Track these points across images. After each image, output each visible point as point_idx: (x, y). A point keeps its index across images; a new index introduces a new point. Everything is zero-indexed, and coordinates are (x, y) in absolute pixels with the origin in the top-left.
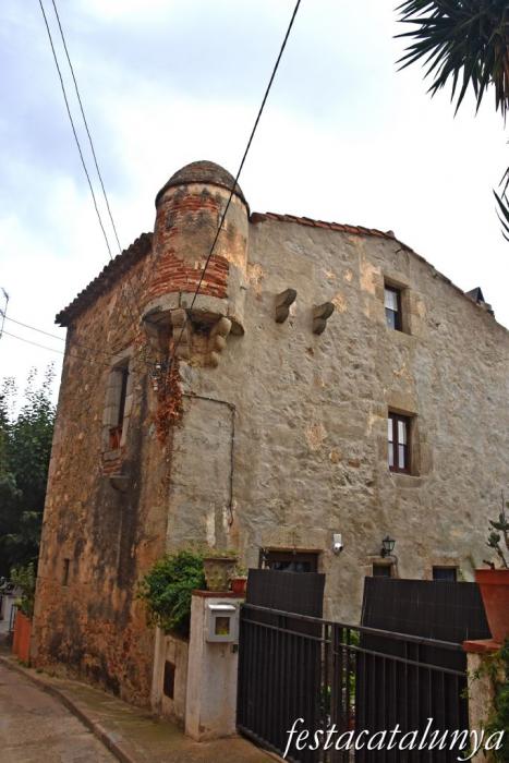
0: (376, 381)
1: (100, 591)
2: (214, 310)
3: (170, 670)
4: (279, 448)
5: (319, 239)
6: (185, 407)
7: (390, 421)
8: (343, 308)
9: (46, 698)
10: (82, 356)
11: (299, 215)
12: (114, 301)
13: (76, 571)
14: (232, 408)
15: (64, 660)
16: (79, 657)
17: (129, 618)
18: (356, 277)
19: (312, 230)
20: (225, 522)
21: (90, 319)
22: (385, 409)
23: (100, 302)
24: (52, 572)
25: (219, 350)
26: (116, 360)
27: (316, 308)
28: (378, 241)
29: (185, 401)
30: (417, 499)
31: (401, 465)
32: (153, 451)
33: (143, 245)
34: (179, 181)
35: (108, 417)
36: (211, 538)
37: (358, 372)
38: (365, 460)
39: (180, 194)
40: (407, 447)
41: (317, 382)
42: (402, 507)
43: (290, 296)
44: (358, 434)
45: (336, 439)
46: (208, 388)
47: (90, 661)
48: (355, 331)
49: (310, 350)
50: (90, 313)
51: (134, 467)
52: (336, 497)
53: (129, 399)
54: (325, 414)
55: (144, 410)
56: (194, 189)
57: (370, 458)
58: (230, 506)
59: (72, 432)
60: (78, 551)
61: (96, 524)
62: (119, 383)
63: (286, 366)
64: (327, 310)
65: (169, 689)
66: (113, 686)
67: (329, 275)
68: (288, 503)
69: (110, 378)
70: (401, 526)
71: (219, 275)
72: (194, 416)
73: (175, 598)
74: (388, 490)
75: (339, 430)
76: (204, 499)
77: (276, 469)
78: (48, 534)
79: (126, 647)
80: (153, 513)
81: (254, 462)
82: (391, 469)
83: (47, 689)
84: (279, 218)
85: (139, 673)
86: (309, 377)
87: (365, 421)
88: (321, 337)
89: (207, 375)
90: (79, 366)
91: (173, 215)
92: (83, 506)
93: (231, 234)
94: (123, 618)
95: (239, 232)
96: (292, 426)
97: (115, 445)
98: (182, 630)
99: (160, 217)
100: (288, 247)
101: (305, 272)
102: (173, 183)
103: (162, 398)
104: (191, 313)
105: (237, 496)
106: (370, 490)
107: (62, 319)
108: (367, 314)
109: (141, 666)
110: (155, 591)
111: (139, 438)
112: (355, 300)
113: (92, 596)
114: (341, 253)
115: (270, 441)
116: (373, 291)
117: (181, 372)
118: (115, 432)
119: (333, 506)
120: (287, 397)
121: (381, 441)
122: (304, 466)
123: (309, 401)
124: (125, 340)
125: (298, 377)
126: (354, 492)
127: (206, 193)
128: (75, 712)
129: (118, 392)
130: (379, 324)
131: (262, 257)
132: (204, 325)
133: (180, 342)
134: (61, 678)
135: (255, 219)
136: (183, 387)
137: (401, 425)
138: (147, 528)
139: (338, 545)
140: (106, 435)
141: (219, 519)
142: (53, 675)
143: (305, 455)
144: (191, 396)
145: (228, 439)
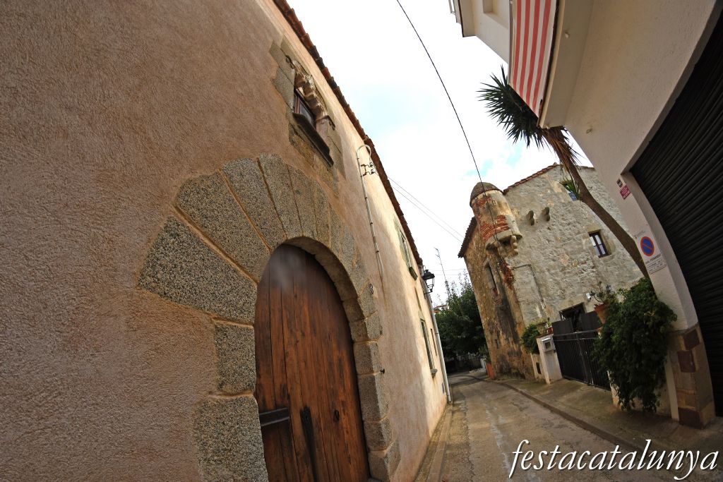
0: (578, 225)
1: (509, 347)
2: (507, 235)
3: (538, 365)
4: (553, 271)
5: (530, 184)
6: (513, 274)
7: (592, 238)
8: (553, 204)
9: (502, 387)
10: (473, 265)
11: (519, 180)
12: (474, 243)
13: (500, 343)
14: (529, 265)
15: (505, 373)
16: (510, 372)
17: (521, 353)
18: (552, 189)
19: (527, 183)
20: (543, 308)
21: (470, 253)
22: (587, 235)
23: (470, 245)
24: (492, 345)
25: (516, 247)
26: (485, 264)
27: (543, 211)
28: (552, 171)
29: (512, 272)
30: (615, 264)
31: (604, 253)
32: (509, 293)
33: (474, 222)
34: (474, 196)
35: (490, 285)
36: (540, 315)
37: (570, 226)
38: (588, 259)
39: (476, 201)
40: (603, 244)
41: (556, 239)
42: (609, 270)
43: (531, 214)
44: (581, 250)
45: (573, 257)
46: (519, 263)
47: (514, 371)
48: (562, 210)
49: (549, 228)
50: (468, 250)
51: (505, 301)
52: (582, 279)
53: (494, 277)
54: (565, 249)
55: (501, 279)
56: (480, 196)
57: (589, 257)
58: (542, 301)
59: (481, 295)
60: (498, 335)
61: (501, 324)
62: (489, 272)
63: (543, 240)
64: (547, 211)
65: (539, 372)
66: (523, 376)
67: (541, 195)
68: (564, 290)
69: (485, 272)
70: (612, 278)
71: (503, 222)
72: (517, 275)
73: (532, 341)
74: (601, 266)
75: (573, 253)
76: (532, 303)
77: (555, 280)
78: (487, 333)
79: (523, 362)
80: (517, 315)
81: (545, 281)
82: (600, 257)
83: (502, 384)
84: (513, 187)
85: (530, 370)
86: (552, 239)
87: (581, 244)
88: (550, 221)
89: (516, 258)
90: (473, 269)
91: (478, 209)
92: (494, 319)
93: (500, 205)
94: (519, 354)
95: (502, 202)
96: (554, 260)
97: (497, 295)
98: (536, 351)
99: (474, 211)
100: (522, 194)
101: (533, 200)
102: (472, 198)
103: (505, 273)
104: (500, 241)
105: (544, 296)
106: (594, 270)
107: (461, 255)
108: (563, 201)
109: (529, 367)
110: (526, 341)
111: (503, 290)
112: (556, 199)
113: (508, 349)
114: (541, 184)
115: (549, 270)
116: (561, 191)
117: (507, 262)
118: (495, 290)
119: (582, 284)
120: (548, 251)
121: (591, 248)
122: (565, 273)
123: (557, 248)
124: (484, 256)
125: (549, 241)
126: (588, 274)
127: (485, 196)
128: (511, 388)
129: (490, 275)
130: (569, 202)
131: (515, 205)
132: (507, 242)
133: (502, 252)
134: (507, 379)
135: (505, 193)
136: (509, 267)
137: (597, 237)
138: (517, 320)
139: (589, 297)
140: (492, 292)
141: (540, 308)
142: (503, 380)
143: (564, 269)
144: (514, 268)
145: (533, 277)
